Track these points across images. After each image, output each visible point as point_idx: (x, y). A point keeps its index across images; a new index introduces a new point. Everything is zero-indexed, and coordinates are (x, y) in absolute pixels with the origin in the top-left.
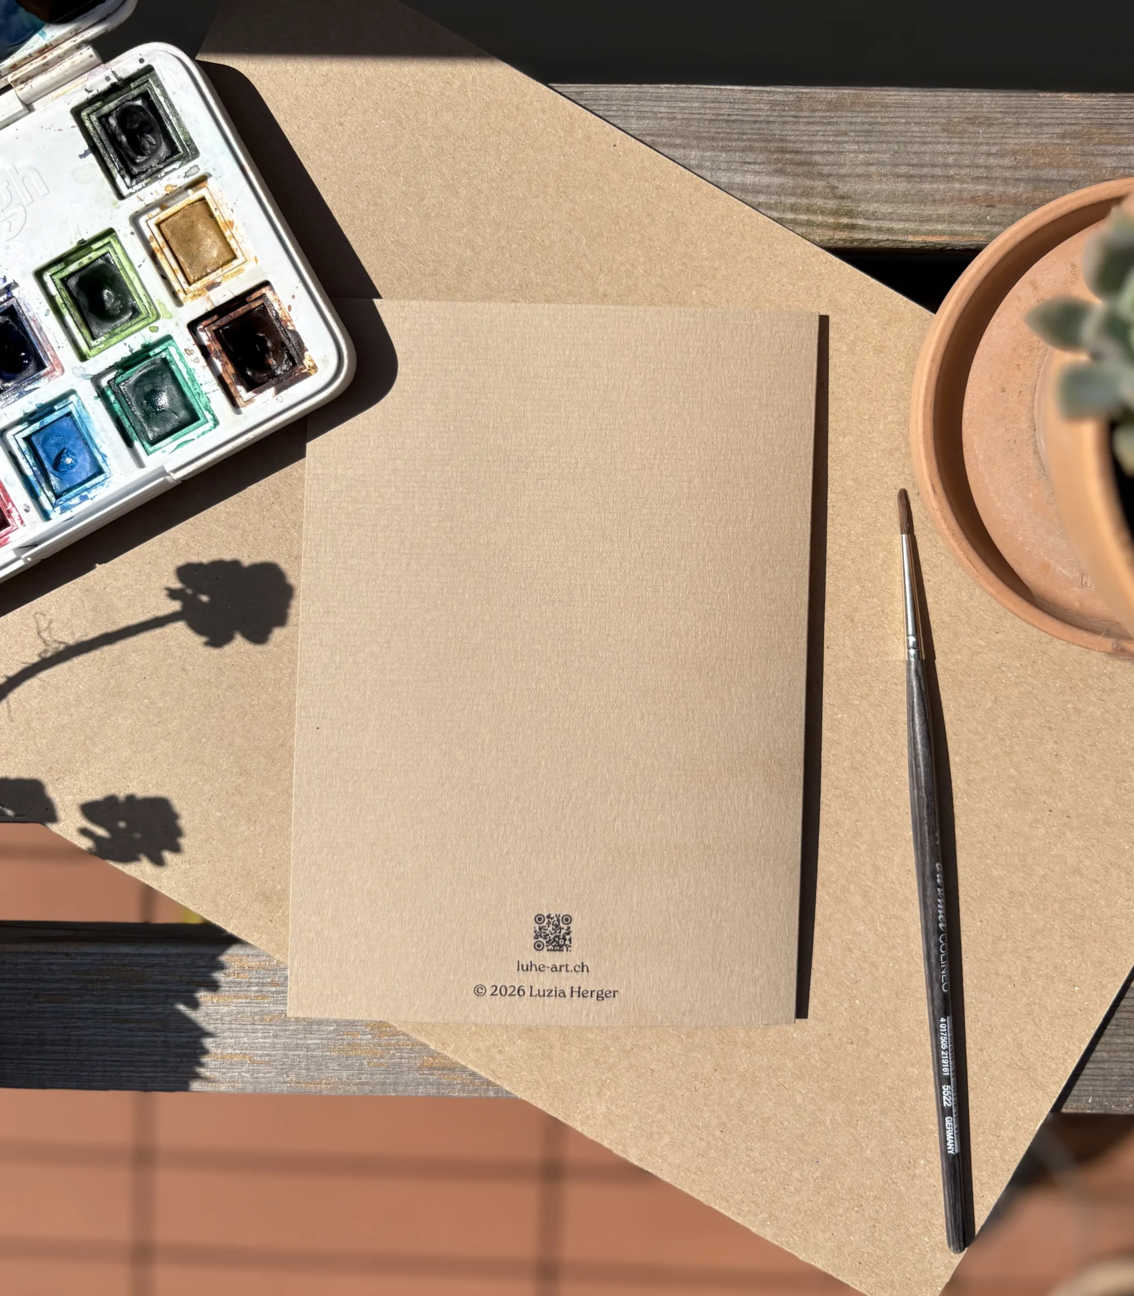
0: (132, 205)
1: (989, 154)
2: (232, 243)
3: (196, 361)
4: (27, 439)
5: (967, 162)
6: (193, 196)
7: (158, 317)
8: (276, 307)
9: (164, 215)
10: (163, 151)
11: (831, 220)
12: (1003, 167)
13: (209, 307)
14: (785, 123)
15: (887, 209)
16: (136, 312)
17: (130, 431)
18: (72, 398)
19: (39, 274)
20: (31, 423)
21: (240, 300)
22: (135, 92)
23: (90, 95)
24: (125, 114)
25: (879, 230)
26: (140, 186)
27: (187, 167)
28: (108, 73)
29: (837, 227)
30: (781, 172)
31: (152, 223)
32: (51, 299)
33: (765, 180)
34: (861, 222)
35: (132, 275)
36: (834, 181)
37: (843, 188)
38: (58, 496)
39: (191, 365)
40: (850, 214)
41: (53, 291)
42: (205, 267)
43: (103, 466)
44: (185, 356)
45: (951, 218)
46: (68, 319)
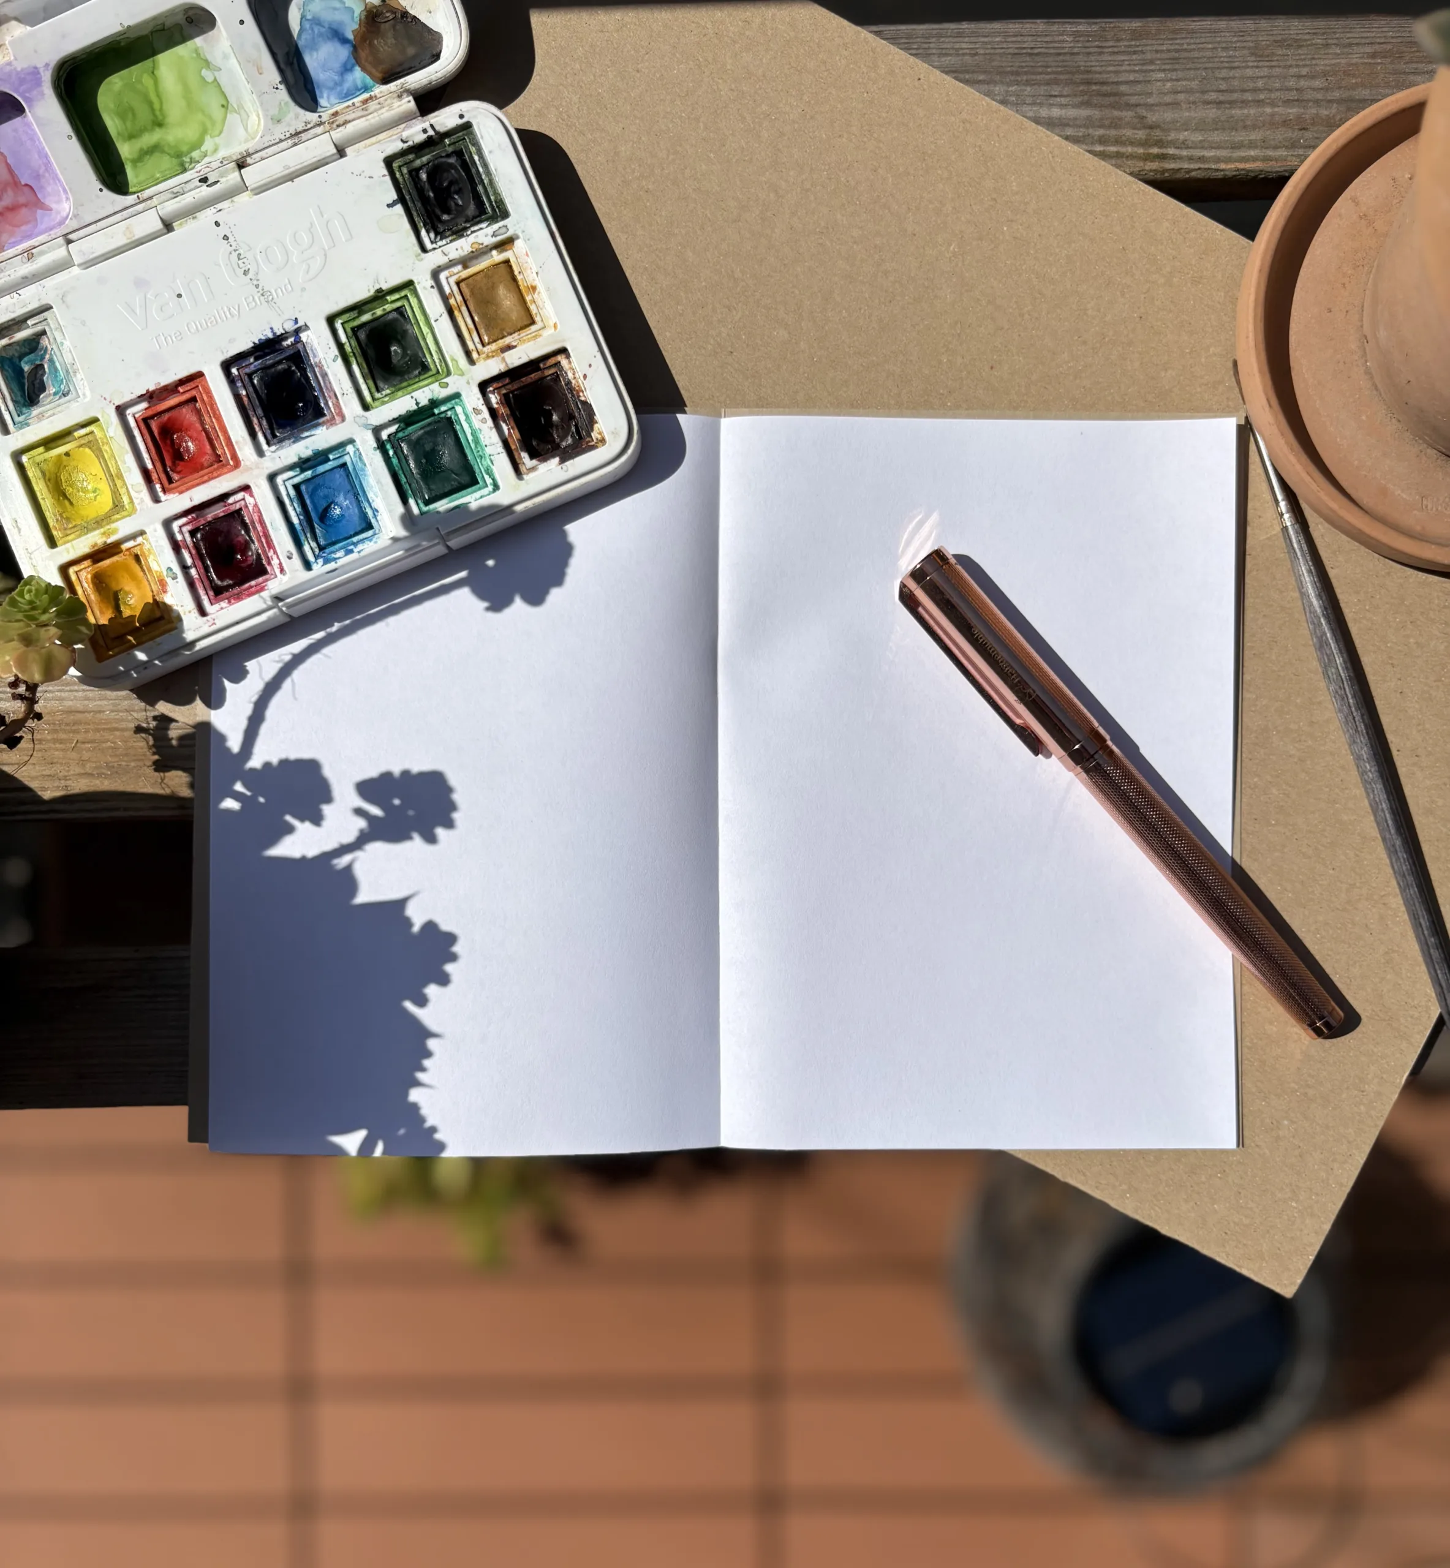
0: (436, 258)
1: (1299, 77)
2: (533, 308)
3: (484, 421)
4: (296, 487)
5: (1277, 85)
6: (496, 257)
7: (449, 374)
8: (570, 375)
9: (465, 273)
10: (472, 209)
11: (1141, 151)
12: (1314, 89)
13: (502, 368)
14: (1089, 54)
15: (1198, 137)
16: (425, 368)
17: (406, 487)
18: (350, 448)
19: (331, 320)
20: (303, 471)
21: (533, 365)
22: (450, 149)
23: (405, 146)
24: (435, 171)
25: (1191, 159)
26: (444, 242)
27: (496, 226)
28: (426, 125)
29: (1147, 158)
30: (1087, 104)
31: (452, 280)
32: (340, 346)
33: (1072, 113)
34: (1171, 151)
35: (425, 330)
36: (1142, 111)
37: (1152, 118)
38: (322, 548)
39: (476, 424)
40: (1160, 143)
41: (343, 338)
42: (502, 330)
43: (373, 521)
44: (473, 417)
45: (1264, 144)
46: (355, 368)
